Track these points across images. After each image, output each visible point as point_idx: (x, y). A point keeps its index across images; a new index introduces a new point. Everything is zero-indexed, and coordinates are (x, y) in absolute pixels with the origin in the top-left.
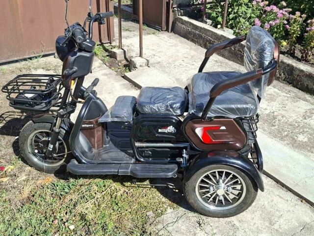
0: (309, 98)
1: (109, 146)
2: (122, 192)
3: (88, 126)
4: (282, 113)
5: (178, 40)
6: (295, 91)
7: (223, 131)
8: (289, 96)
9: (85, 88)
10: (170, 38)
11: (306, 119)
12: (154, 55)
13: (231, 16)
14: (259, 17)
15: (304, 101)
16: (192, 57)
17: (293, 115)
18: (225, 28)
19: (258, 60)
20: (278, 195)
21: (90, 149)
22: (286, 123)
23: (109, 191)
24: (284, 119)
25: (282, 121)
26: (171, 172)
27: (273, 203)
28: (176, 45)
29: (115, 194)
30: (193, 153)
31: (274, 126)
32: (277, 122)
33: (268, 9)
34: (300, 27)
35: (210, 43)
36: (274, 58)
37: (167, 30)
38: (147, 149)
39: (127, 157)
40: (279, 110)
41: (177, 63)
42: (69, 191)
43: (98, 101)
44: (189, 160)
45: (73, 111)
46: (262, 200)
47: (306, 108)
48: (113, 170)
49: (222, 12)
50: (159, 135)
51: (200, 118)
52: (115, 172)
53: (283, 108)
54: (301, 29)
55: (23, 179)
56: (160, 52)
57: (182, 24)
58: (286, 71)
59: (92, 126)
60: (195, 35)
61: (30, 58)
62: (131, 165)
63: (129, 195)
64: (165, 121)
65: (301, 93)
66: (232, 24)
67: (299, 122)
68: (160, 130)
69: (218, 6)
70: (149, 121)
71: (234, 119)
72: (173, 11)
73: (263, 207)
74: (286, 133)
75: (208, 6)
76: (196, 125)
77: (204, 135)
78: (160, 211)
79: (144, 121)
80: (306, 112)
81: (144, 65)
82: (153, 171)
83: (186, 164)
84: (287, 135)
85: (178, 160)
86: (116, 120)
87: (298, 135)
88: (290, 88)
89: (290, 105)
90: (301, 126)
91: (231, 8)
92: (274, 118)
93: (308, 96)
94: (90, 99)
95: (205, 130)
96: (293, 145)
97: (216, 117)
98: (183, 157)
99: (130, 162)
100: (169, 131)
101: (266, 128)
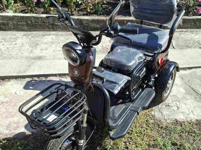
58: (77, 23)
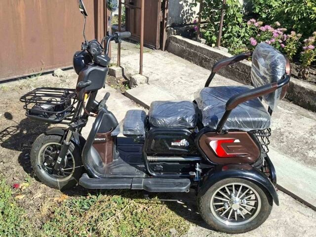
0: (312, 115)
1: (119, 161)
2: (141, 209)
3: (100, 139)
4: (289, 129)
5: (173, 58)
6: (297, 108)
7: (237, 144)
8: (292, 113)
9: (97, 102)
10: (165, 57)
11: (313, 136)
12: (152, 73)
13: (226, 35)
14: (254, 36)
15: (308, 118)
16: (190, 74)
17: (300, 132)
18: (220, 46)
19: (271, 74)
20: (298, 211)
21: (100, 163)
22: (294, 139)
23: (129, 207)
24: (291, 135)
25: (290, 137)
26: (185, 186)
27: (294, 219)
28: (171, 63)
29: (135, 211)
30: (207, 167)
31: (283, 142)
32: (285, 138)
33: (263, 29)
34: (295, 46)
35: (206, 61)
36: (286, 73)
37: (161, 48)
38: (158, 164)
39: (138, 172)
40: (285, 127)
41: (176, 80)
42: (89, 208)
43: (110, 115)
44: (202, 174)
45: (84, 125)
46: (283, 216)
47: (311, 124)
48: (126, 184)
49: (216, 31)
50: (172, 149)
51: (214, 130)
52: (127, 186)
53: (288, 125)
54: (297, 48)
55: (39, 196)
56: (157, 69)
57: (177, 42)
59: (105, 139)
60: (190, 53)
61: (30, 77)
62: (143, 179)
63: (149, 212)
64: (178, 135)
65: (303, 110)
66: (226, 43)
67: (306, 139)
68: (173, 144)
69: (212, 26)
70: (163, 134)
71: (248, 132)
72: (166, 31)
73: (286, 223)
74: (296, 149)
75: (202, 26)
76: (210, 138)
77: (218, 148)
78: (183, 229)
79: (158, 134)
80: (312, 128)
81: (144, 82)
82: (167, 185)
83: (199, 178)
84: (297, 152)
85: (191, 173)
86: (129, 133)
87: (308, 151)
88: (291, 105)
89: (294, 122)
90: (310, 142)
91: (225, 28)
92: (282, 135)
93: (310, 113)
94: (103, 112)
95: (219, 143)
96: (304, 161)
97: (230, 130)
98: (196, 171)
99: (141, 176)
100: (182, 145)
101: (275, 145)
